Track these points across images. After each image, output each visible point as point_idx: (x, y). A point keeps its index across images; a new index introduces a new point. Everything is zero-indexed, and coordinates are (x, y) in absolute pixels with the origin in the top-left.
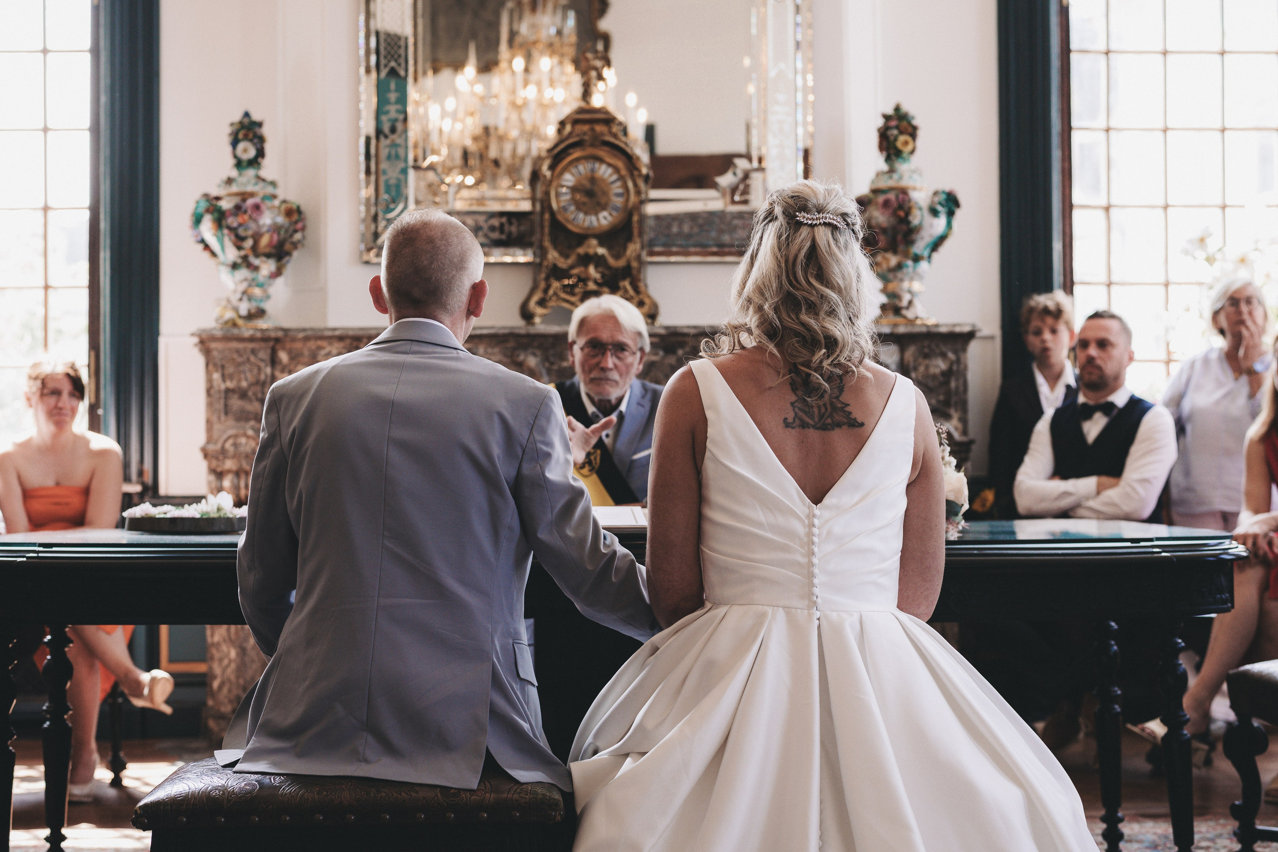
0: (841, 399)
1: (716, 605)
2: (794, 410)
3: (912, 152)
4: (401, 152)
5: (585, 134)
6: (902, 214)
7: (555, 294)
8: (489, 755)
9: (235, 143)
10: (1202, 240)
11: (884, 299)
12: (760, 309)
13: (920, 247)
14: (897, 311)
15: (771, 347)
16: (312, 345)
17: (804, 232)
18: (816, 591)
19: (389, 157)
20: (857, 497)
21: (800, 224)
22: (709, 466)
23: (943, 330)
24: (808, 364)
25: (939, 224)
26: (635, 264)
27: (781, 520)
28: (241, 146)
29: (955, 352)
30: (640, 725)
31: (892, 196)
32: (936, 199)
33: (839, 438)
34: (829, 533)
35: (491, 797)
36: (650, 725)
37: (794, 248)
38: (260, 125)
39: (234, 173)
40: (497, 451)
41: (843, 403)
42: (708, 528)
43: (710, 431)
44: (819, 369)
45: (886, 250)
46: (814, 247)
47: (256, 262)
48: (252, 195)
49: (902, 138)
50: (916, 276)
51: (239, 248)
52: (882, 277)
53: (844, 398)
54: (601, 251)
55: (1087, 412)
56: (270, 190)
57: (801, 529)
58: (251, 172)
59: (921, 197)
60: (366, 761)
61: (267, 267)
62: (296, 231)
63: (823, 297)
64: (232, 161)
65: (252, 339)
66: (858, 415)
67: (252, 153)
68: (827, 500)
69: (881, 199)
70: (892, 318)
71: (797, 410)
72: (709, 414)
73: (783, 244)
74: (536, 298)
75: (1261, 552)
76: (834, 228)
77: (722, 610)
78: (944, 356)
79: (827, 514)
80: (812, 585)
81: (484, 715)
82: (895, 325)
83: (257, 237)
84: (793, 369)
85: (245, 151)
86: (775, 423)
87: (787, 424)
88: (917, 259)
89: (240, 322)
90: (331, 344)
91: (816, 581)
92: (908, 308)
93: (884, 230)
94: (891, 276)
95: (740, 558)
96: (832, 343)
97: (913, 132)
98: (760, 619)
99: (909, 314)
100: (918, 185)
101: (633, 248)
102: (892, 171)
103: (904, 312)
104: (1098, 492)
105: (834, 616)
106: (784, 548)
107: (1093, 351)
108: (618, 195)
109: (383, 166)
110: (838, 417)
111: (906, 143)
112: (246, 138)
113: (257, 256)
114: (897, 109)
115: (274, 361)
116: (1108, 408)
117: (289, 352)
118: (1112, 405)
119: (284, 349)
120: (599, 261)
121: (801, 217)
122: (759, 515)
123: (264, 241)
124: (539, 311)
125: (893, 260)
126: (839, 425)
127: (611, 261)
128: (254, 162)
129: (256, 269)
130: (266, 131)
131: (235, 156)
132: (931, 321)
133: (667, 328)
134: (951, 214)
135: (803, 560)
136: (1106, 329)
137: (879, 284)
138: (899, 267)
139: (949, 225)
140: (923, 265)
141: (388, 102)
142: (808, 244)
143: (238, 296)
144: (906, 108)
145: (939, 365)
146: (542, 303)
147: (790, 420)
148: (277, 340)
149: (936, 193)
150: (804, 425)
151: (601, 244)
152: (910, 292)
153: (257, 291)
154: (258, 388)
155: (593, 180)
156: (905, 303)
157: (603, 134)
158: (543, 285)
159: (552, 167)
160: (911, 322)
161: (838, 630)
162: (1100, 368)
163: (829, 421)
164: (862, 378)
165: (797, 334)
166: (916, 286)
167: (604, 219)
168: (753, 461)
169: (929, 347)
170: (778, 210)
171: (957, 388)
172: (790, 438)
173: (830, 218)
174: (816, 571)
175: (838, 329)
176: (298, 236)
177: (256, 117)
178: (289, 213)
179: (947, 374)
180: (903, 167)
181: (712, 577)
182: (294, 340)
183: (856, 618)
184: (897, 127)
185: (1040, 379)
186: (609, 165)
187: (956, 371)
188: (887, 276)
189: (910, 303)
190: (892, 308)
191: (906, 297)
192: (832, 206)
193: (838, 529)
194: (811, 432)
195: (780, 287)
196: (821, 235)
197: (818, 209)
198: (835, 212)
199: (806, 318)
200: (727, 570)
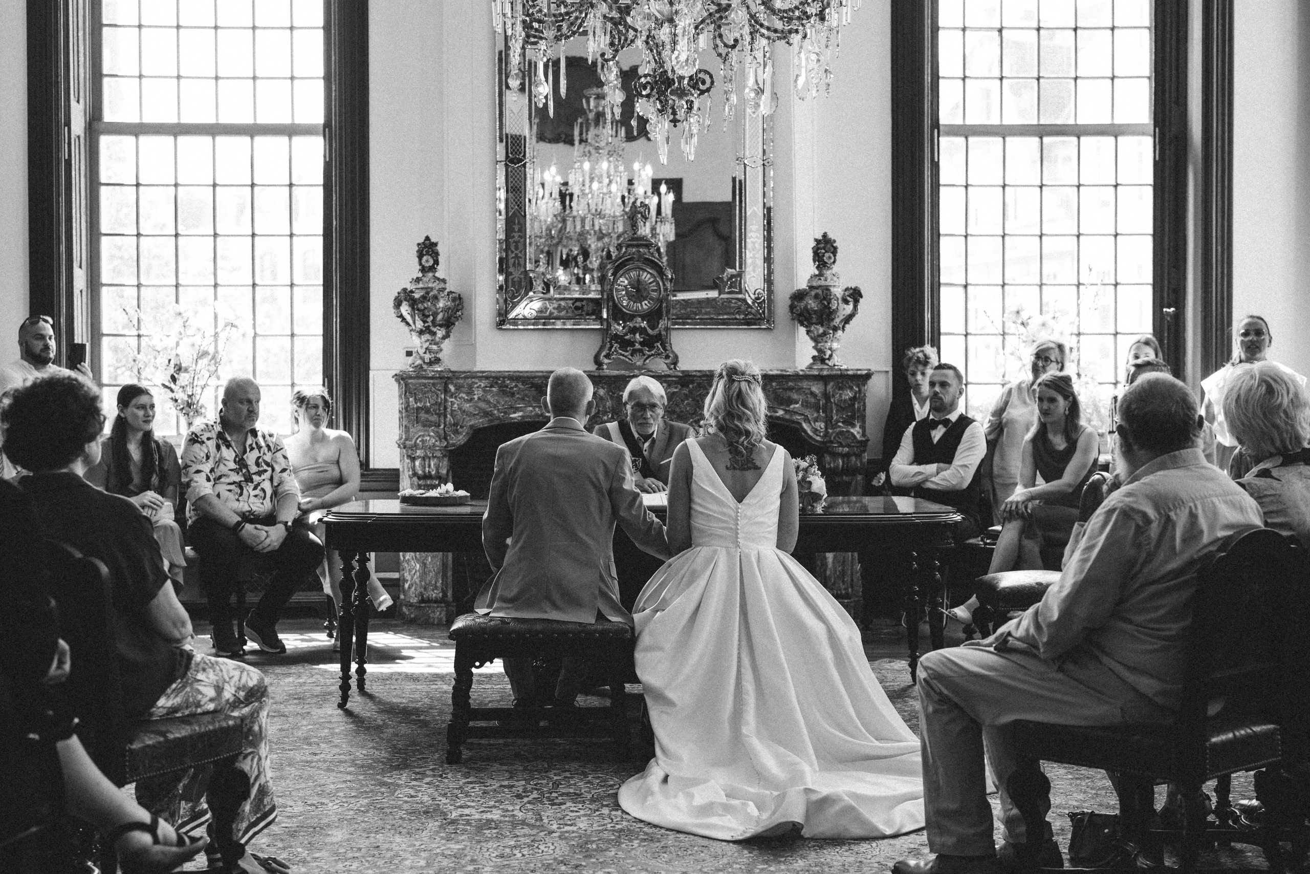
0: (751, 457)
1: (697, 546)
2: (730, 462)
3: (834, 262)
4: (522, 262)
5: (634, 254)
6: (826, 302)
7: (616, 351)
8: (599, 610)
9: (420, 257)
10: (1018, 312)
11: (816, 353)
12: (716, 418)
13: (837, 322)
14: (823, 361)
15: (722, 435)
16: (469, 381)
17: (736, 384)
18: (739, 540)
19: (514, 265)
20: (758, 500)
21: (734, 380)
22: (693, 486)
23: (850, 373)
24: (737, 442)
25: (849, 308)
26: (663, 333)
27: (725, 510)
28: (425, 258)
29: (858, 386)
30: (664, 598)
31: (819, 291)
32: (847, 293)
33: (749, 474)
34: (745, 515)
35: (600, 627)
36: (667, 598)
37: (731, 392)
38: (436, 244)
39: (420, 275)
40: (601, 477)
41: (752, 459)
42: (692, 512)
43: (694, 471)
44: (742, 444)
45: (816, 324)
46: (740, 389)
47: (434, 329)
48: (432, 289)
49: (827, 255)
50: (834, 339)
51: (424, 322)
52: (814, 339)
53: (754, 456)
54: (644, 324)
55: (934, 425)
56: (442, 285)
57: (733, 515)
58: (430, 274)
59: (838, 291)
60: (546, 612)
61: (440, 333)
62: (458, 311)
63: (744, 413)
64: (419, 267)
65: (432, 378)
66: (758, 463)
67: (431, 262)
68: (744, 501)
69: (813, 293)
70: (819, 366)
71: (732, 462)
72: (694, 464)
73: (727, 389)
74: (604, 353)
75: (1020, 512)
76: (749, 382)
77: (699, 549)
78: (851, 388)
79: (744, 507)
80: (737, 538)
81: (597, 592)
82: (822, 369)
83: (435, 315)
84: (731, 444)
85: (427, 261)
86: (722, 467)
88: (835, 329)
89: (425, 367)
90: (480, 381)
91: (739, 536)
92: (829, 359)
93: (815, 312)
94: (820, 339)
95: (706, 526)
96: (748, 433)
97: (834, 251)
98: (715, 552)
99: (830, 363)
100: (837, 284)
101: (662, 324)
102: (821, 275)
103: (827, 361)
104: (938, 473)
105: (747, 551)
106: (725, 522)
107: (937, 389)
108: (653, 291)
109: (511, 270)
110: (750, 465)
111: (830, 258)
112: (427, 253)
113: (435, 326)
114: (825, 235)
115: (446, 391)
116: (946, 422)
117: (455, 386)
118: (949, 420)
119: (452, 383)
120: (642, 331)
121: (734, 377)
122: (714, 507)
123: (440, 317)
124: (606, 361)
126: (749, 468)
127: (650, 331)
128: (433, 269)
129: (434, 334)
130: (439, 248)
131: (421, 264)
132: (844, 367)
133: (683, 372)
134: (856, 302)
135: (733, 527)
136: (946, 376)
137: (813, 344)
138: (825, 334)
139: (855, 307)
140: (840, 332)
141: (513, 231)
142: (738, 389)
143: (424, 350)
144: (831, 236)
145: (848, 394)
146: (607, 356)
147: (729, 466)
148: (448, 378)
149: (846, 289)
150: (735, 468)
151: (643, 320)
152: (830, 349)
153: (435, 347)
154: (437, 407)
155: (639, 281)
156: (827, 357)
157: (645, 254)
158: (608, 345)
159: (614, 274)
160: (832, 368)
161: (748, 557)
162: (941, 399)
163: (746, 467)
164: (761, 448)
165: (734, 430)
166: (835, 345)
167: (645, 305)
168: (713, 484)
169: (842, 383)
170: (724, 373)
171: (859, 408)
172: (729, 474)
173: (748, 378)
174: (739, 532)
175: (751, 427)
176: (460, 313)
177: (433, 240)
178: (454, 300)
179: (854, 399)
180: (828, 273)
181: (695, 534)
182: (458, 378)
183: (756, 552)
184: (824, 248)
185: (915, 400)
186: (649, 273)
187: (859, 398)
188: (817, 339)
189: (831, 356)
190: (820, 358)
191: (829, 352)
192: (748, 372)
193: (749, 514)
194: (738, 472)
195: (725, 407)
196: (744, 385)
197: (743, 374)
198: (749, 375)
199: (736, 422)
200: (701, 531)
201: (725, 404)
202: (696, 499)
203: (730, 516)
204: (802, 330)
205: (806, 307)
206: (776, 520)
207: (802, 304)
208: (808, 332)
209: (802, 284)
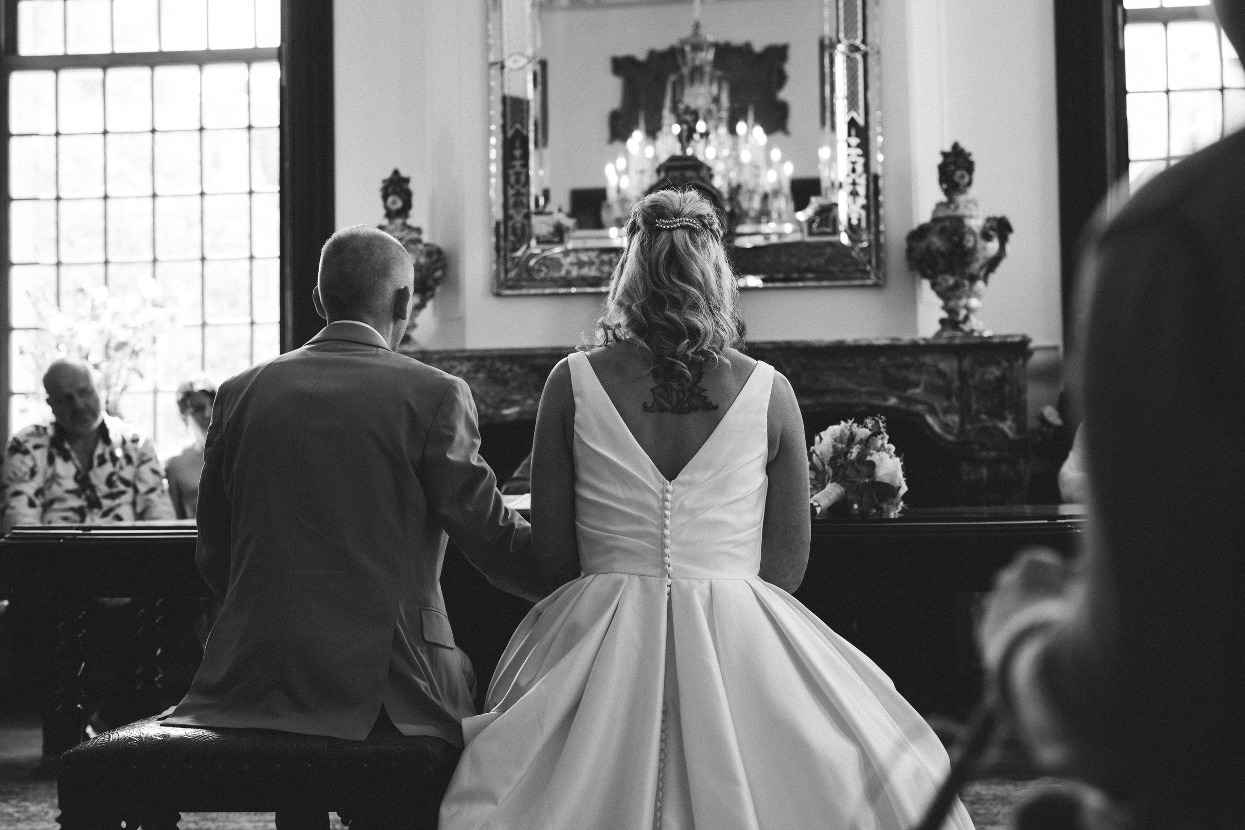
0: (699, 385)
1: (588, 572)
2: (653, 396)
3: (970, 183)
6: (956, 239)
8: (382, 712)
11: (944, 315)
12: (629, 310)
13: (975, 267)
14: (955, 325)
15: (641, 342)
17: (664, 236)
18: (668, 560)
20: (710, 473)
21: (660, 230)
22: (577, 447)
23: (997, 341)
24: (672, 353)
25: (992, 247)
27: (636, 495)
29: (1008, 362)
31: (948, 224)
32: (989, 225)
33: (692, 420)
34: (681, 506)
35: (377, 747)
36: (523, 682)
37: (655, 252)
40: (404, 438)
41: (700, 389)
42: (579, 504)
43: (577, 416)
44: (682, 356)
45: (945, 272)
46: (673, 246)
49: (959, 173)
50: (971, 294)
52: (941, 294)
53: (703, 384)
57: (654, 503)
59: (975, 223)
62: (438, 269)
63: (686, 293)
66: (713, 399)
68: (681, 477)
70: (949, 333)
71: (656, 395)
72: (578, 401)
73: (646, 248)
76: (691, 230)
77: (591, 578)
78: (998, 364)
79: (680, 489)
80: (664, 555)
81: (384, 675)
82: (954, 338)
84: (658, 360)
86: (634, 407)
87: (646, 408)
88: (973, 279)
91: (667, 551)
92: (964, 322)
93: (942, 254)
94: (950, 294)
95: (602, 530)
96: (695, 334)
97: (969, 167)
98: (618, 585)
99: (966, 328)
100: (973, 213)
102: (950, 202)
103: (961, 326)
105: (685, 582)
106: (639, 521)
110: (695, 402)
111: (963, 177)
114: (955, 145)
121: (660, 223)
122: (619, 491)
125: (951, 281)
126: (694, 409)
132: (989, 332)
134: (1003, 238)
135: (655, 531)
137: (940, 302)
138: (957, 286)
139: (1002, 246)
140: (980, 284)
142: (667, 247)
145: (993, 372)
147: (649, 404)
149: (989, 220)
150: (662, 409)
152: (967, 307)
156: (962, 319)
157: (692, 178)
160: (969, 335)
161: (687, 595)
163: (686, 405)
164: (722, 364)
165: (662, 328)
166: (974, 302)
168: (614, 442)
169: (984, 356)
170: (639, 220)
172: (648, 421)
173: (686, 221)
174: (668, 541)
175: (699, 320)
176: (440, 272)
180: (960, 199)
181: (584, 549)
183: (706, 584)
184: (955, 164)
187: (1012, 379)
188: (947, 295)
189: (967, 318)
190: (951, 322)
191: (963, 313)
192: (687, 210)
193: (689, 503)
194: (668, 416)
195: (646, 288)
196: (680, 237)
197: (678, 214)
198: (691, 215)
199: (669, 313)
200: (595, 541)
201: (643, 279)
202: (585, 476)
203: (647, 508)
204: (926, 284)
205: (928, 248)
206: (757, 516)
207: (923, 245)
208: (934, 286)
209: (924, 215)
